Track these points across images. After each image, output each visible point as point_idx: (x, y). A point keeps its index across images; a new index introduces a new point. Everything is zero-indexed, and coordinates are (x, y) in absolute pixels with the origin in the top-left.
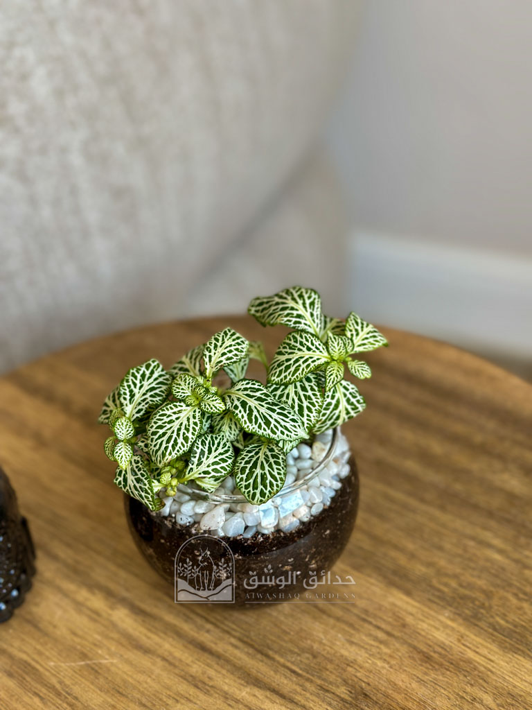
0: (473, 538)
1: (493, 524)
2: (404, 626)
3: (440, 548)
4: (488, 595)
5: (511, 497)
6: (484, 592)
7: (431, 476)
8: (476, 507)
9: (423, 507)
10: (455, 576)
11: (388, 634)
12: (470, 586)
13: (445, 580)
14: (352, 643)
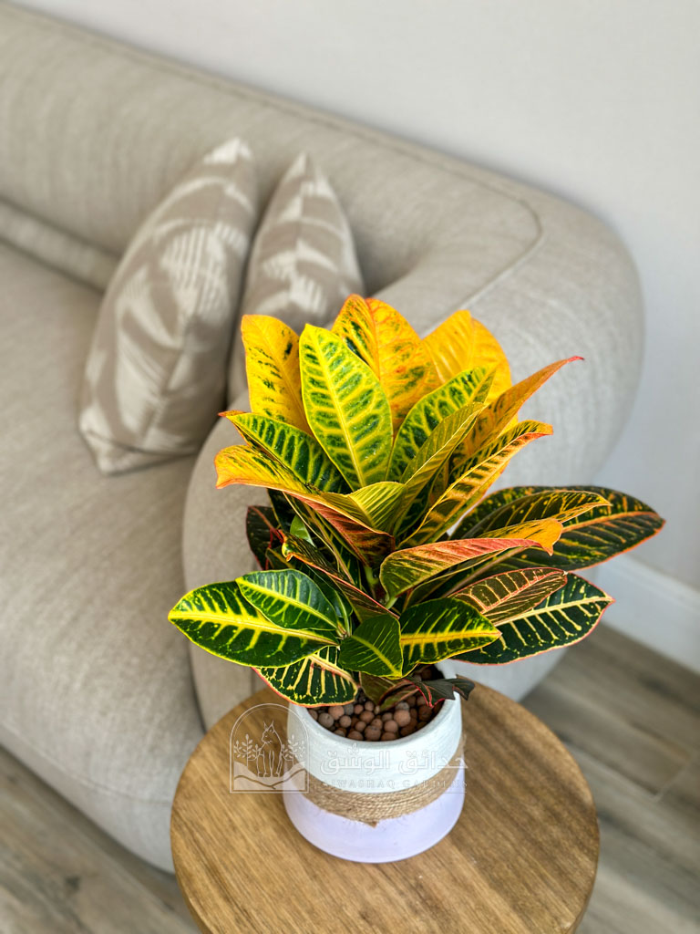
0: (502, 834)
1: (515, 829)
2: (451, 863)
3: (484, 833)
4: (496, 861)
5: (531, 819)
6: (494, 859)
7: (498, 797)
8: (512, 819)
9: (486, 811)
10: (485, 849)
11: (442, 864)
12: (490, 856)
13: (479, 849)
14: (425, 863)
